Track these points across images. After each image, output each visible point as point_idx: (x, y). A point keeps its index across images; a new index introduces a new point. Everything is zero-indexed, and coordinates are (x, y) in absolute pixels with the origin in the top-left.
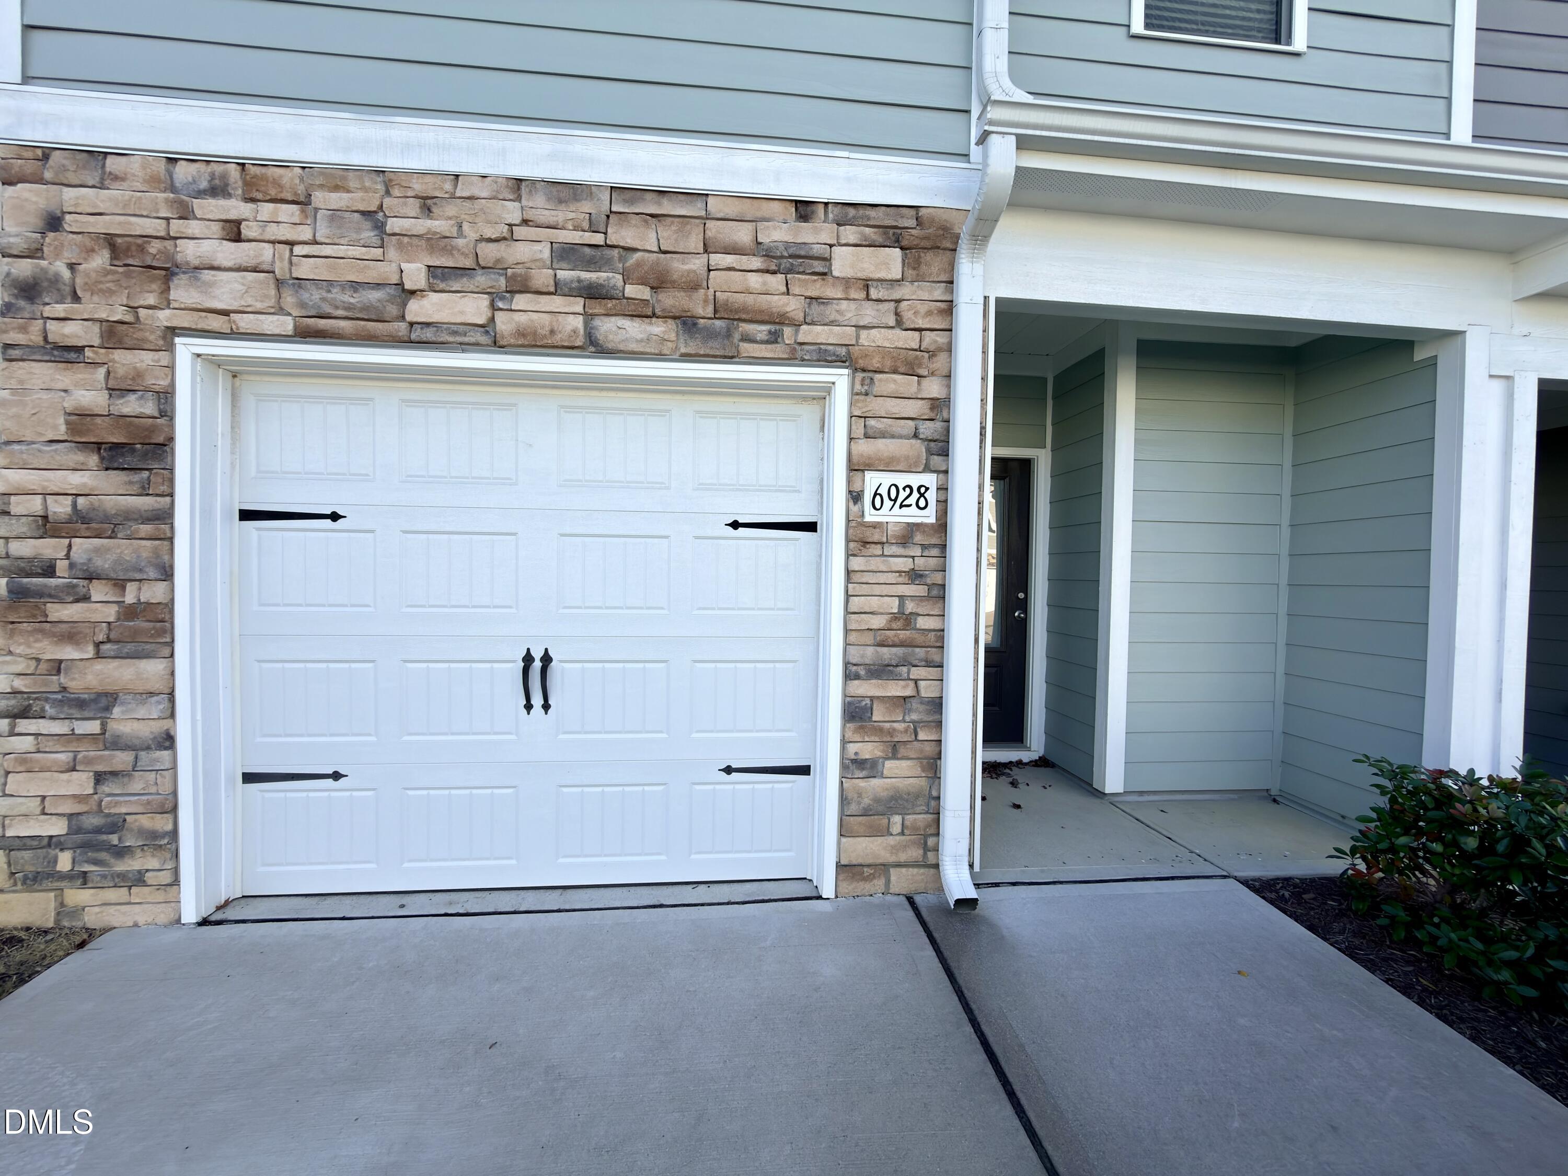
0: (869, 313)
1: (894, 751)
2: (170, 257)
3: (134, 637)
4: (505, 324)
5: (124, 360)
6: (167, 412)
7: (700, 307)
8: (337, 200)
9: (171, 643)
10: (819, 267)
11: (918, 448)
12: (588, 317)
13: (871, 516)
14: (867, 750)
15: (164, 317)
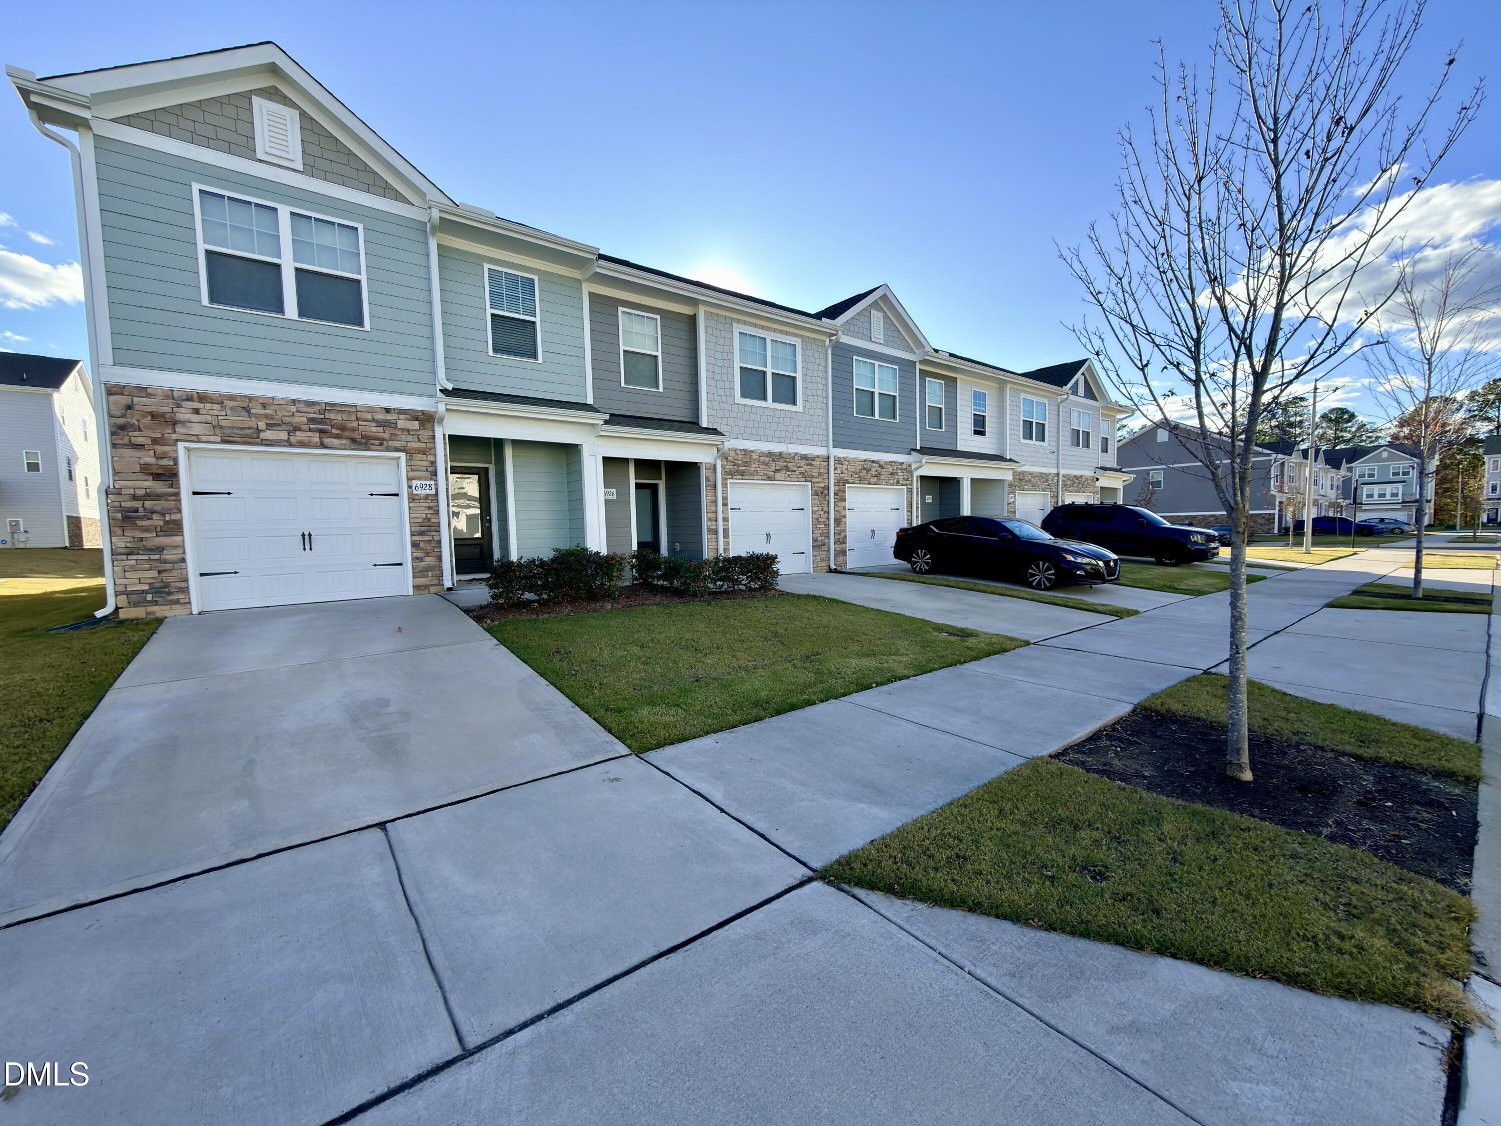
0: (410, 438)
1: (428, 554)
2: (173, 418)
3: (171, 530)
4: (293, 439)
5: (160, 449)
6: (176, 464)
7: (356, 436)
8: (233, 403)
9: (182, 532)
10: (393, 426)
11: (428, 474)
12: (321, 438)
13: (415, 492)
14: (419, 555)
15: (174, 436)
